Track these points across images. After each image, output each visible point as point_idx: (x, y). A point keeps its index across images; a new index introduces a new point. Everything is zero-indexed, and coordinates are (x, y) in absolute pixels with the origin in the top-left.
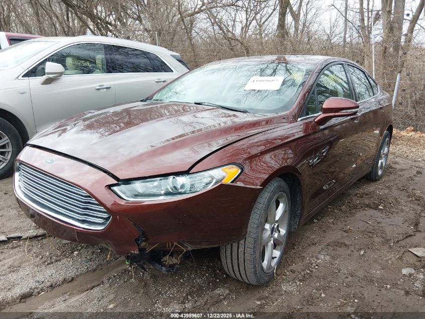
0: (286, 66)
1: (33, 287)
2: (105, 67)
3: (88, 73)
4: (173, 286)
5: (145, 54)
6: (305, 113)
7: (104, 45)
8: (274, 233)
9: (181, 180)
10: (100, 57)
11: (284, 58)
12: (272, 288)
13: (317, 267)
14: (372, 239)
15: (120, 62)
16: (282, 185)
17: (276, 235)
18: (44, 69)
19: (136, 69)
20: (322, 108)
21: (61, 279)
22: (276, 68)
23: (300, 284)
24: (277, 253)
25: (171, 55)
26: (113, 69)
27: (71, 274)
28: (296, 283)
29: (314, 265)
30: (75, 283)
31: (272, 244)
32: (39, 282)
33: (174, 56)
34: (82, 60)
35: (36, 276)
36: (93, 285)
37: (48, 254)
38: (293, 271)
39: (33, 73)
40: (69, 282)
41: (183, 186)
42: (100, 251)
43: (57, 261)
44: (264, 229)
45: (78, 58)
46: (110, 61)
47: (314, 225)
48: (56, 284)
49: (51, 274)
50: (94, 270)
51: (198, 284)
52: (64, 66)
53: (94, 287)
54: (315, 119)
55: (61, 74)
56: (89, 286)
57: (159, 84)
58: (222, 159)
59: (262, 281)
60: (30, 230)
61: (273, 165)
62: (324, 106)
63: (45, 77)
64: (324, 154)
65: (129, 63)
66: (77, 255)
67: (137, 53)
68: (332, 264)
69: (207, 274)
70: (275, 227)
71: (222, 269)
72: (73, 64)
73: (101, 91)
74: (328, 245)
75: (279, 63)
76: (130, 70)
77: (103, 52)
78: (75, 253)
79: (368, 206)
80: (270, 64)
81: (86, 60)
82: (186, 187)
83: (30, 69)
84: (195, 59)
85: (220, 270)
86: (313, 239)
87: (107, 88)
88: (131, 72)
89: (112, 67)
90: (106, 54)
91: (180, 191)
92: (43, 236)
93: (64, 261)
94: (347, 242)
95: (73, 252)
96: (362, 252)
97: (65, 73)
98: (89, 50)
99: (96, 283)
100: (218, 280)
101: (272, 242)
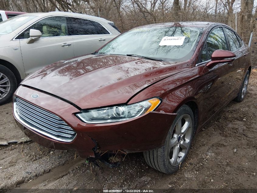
0: (181, 29)
1: (25, 176)
2: (67, 31)
3: (57, 36)
4: (114, 175)
5: (92, 23)
6: (200, 60)
7: (66, 17)
8: (180, 141)
9: (122, 109)
10: (64, 25)
11: (179, 24)
12: (178, 176)
13: (207, 161)
14: (241, 141)
15: (76, 28)
16: (187, 109)
17: (182, 142)
18: (29, 33)
19: (86, 32)
20: (211, 57)
21: (42, 170)
22: (175, 31)
23: (196, 173)
24: (182, 154)
25: (108, 23)
26: (72, 33)
27: (48, 167)
28: (194, 172)
29: (205, 159)
30: (51, 173)
31: (178, 148)
32: (28, 173)
33: (110, 24)
34: (53, 27)
35: (26, 169)
36: (63, 174)
37: (34, 153)
38: (191, 164)
39: (22, 36)
40: (48, 172)
41: (123, 113)
42: (66, 151)
43: (40, 158)
44: (173, 137)
45: (50, 26)
46: (70, 28)
47: (203, 132)
48: (39, 174)
49: (36, 167)
50: (63, 165)
51: (130, 174)
52: (42, 31)
53: (63, 176)
54: (207, 64)
55: (39, 37)
56: (60, 175)
57: (101, 41)
58: (147, 94)
59: (170, 171)
60: (22, 137)
61: (179, 95)
62: (213, 56)
63: (29, 39)
64: (209, 88)
65: (82, 28)
66: (52, 153)
67: (87, 22)
68: (216, 159)
69: (136, 167)
70: (181, 137)
71: (145, 163)
72: (47, 30)
73: (65, 47)
74: (213, 146)
75: (176, 27)
76: (82, 33)
77: (66, 22)
78: (51, 152)
79: (237, 119)
80: (170, 28)
81: (55, 27)
82: (125, 114)
83: (20, 34)
84: (122, 25)
85: (144, 164)
86: (203, 142)
87: (69, 45)
88: (83, 34)
89: (71, 32)
90: (67, 23)
91: (121, 116)
92: (31, 142)
93: (44, 158)
94: (225, 144)
95: (49, 152)
96: (235, 150)
97: (43, 36)
98: (57, 21)
99: (65, 173)
100: (143, 171)
101: (178, 146)
